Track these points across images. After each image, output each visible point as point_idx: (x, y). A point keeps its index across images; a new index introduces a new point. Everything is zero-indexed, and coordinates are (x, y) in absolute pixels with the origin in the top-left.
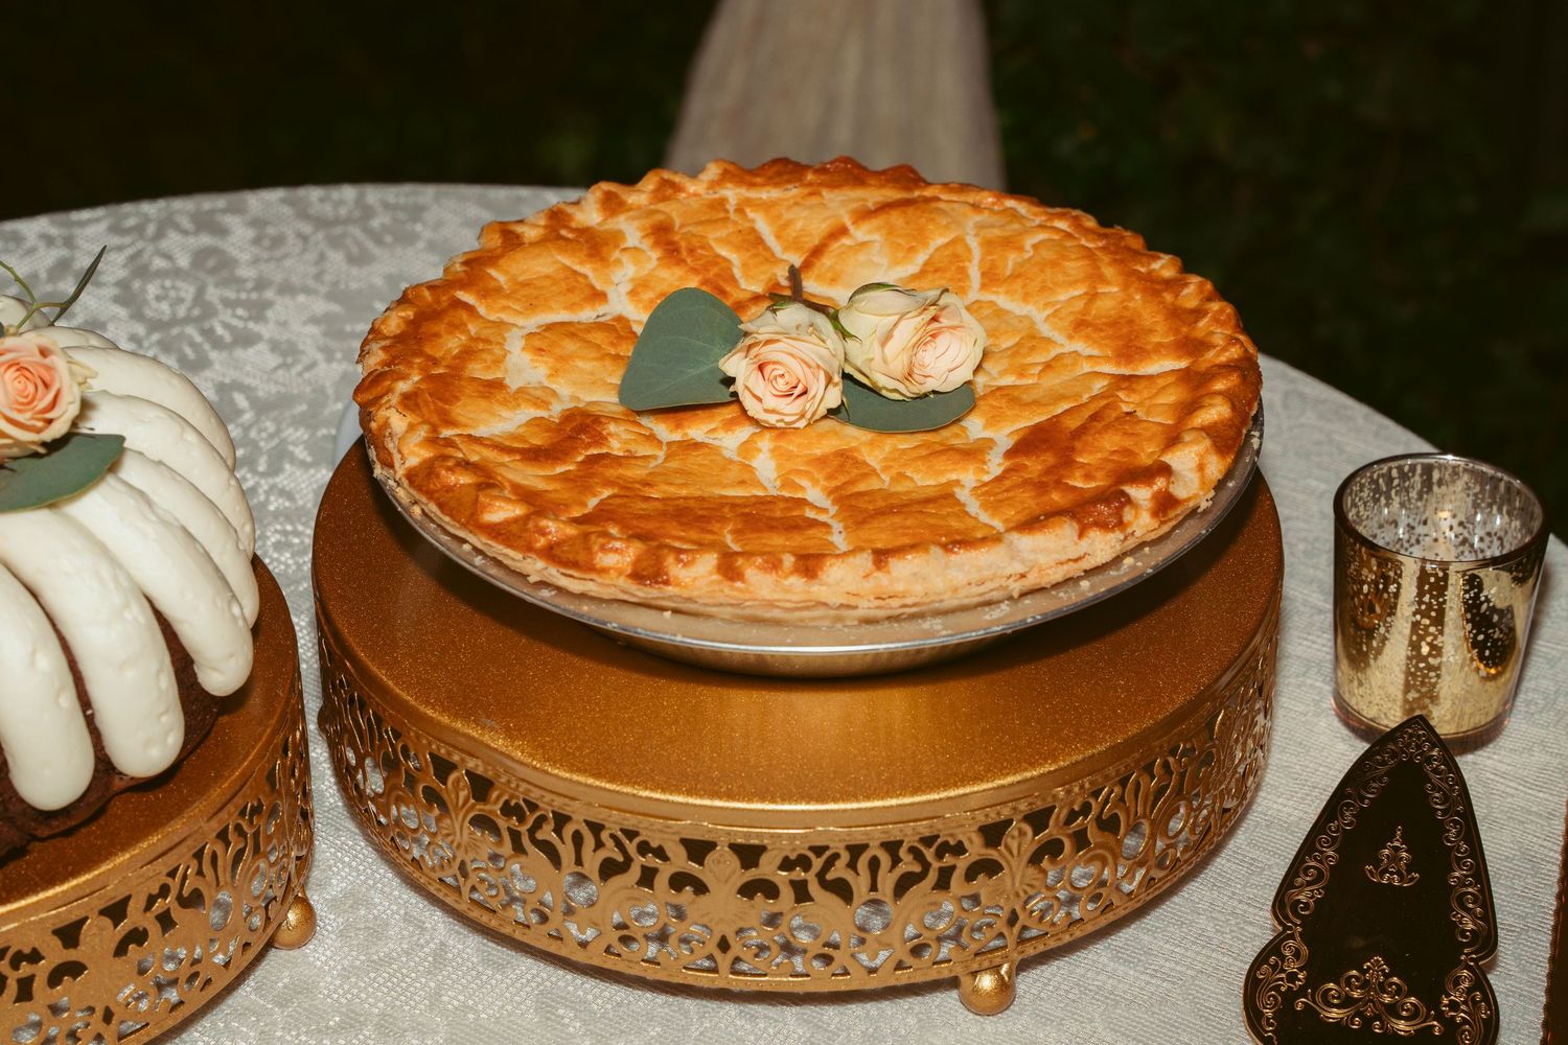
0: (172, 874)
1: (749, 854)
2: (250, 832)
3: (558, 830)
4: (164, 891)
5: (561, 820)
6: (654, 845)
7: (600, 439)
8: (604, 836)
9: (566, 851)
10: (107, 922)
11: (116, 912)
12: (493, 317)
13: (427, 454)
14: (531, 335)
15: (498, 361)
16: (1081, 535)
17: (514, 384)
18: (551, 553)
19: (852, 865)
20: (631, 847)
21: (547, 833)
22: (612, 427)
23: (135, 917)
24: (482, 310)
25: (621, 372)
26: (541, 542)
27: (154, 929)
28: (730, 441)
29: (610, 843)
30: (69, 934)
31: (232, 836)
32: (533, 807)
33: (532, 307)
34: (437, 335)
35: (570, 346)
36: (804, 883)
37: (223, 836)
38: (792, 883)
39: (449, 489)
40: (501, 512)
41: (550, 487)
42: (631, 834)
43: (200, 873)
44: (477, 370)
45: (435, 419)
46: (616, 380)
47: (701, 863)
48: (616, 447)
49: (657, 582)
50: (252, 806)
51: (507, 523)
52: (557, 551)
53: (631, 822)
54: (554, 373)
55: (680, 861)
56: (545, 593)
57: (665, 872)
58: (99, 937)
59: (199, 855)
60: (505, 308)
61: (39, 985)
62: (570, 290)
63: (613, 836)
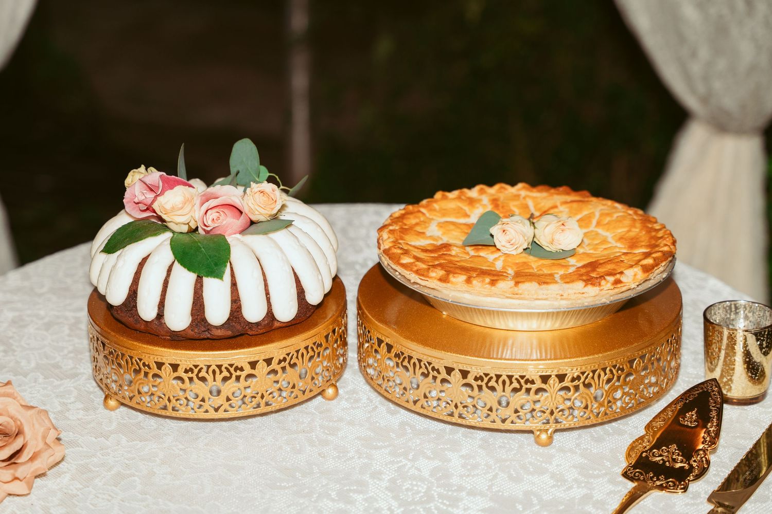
0: (288, 354)
1: (465, 374)
2: (317, 351)
3: (409, 362)
4: (285, 360)
5: (410, 358)
6: (436, 368)
7: (449, 250)
8: (422, 364)
9: (411, 368)
10: (265, 364)
11: (269, 361)
12: (431, 217)
13: (391, 245)
14: (440, 223)
15: (426, 228)
16: (585, 286)
17: (428, 234)
18: (417, 272)
19: (497, 382)
20: (430, 368)
21: (406, 363)
22: (455, 248)
23: (274, 365)
24: (428, 215)
25: (466, 237)
26: (415, 269)
27: (280, 371)
28: (491, 257)
29: (423, 366)
30: (253, 365)
31: (310, 349)
32: (403, 354)
33: (444, 215)
34: (409, 218)
35: (452, 227)
36: (481, 386)
37: (306, 348)
38: (478, 386)
39: (393, 254)
40: (406, 260)
41: (426, 258)
42: (430, 364)
43: (297, 357)
44: (418, 229)
45: (399, 238)
46: (463, 238)
47: (450, 376)
48: (453, 253)
49: (445, 282)
50: (318, 344)
51: (407, 263)
52: (419, 272)
53: (430, 360)
54: (444, 234)
55: (444, 374)
56: (415, 286)
57: (440, 378)
58: (262, 368)
59: (297, 352)
60: (435, 215)
61: (242, 379)
62: (458, 213)
63: (424, 364)
